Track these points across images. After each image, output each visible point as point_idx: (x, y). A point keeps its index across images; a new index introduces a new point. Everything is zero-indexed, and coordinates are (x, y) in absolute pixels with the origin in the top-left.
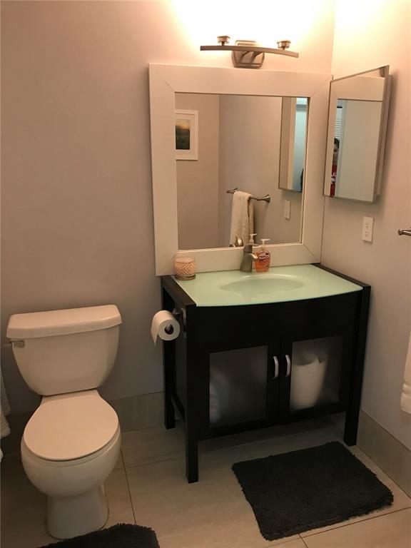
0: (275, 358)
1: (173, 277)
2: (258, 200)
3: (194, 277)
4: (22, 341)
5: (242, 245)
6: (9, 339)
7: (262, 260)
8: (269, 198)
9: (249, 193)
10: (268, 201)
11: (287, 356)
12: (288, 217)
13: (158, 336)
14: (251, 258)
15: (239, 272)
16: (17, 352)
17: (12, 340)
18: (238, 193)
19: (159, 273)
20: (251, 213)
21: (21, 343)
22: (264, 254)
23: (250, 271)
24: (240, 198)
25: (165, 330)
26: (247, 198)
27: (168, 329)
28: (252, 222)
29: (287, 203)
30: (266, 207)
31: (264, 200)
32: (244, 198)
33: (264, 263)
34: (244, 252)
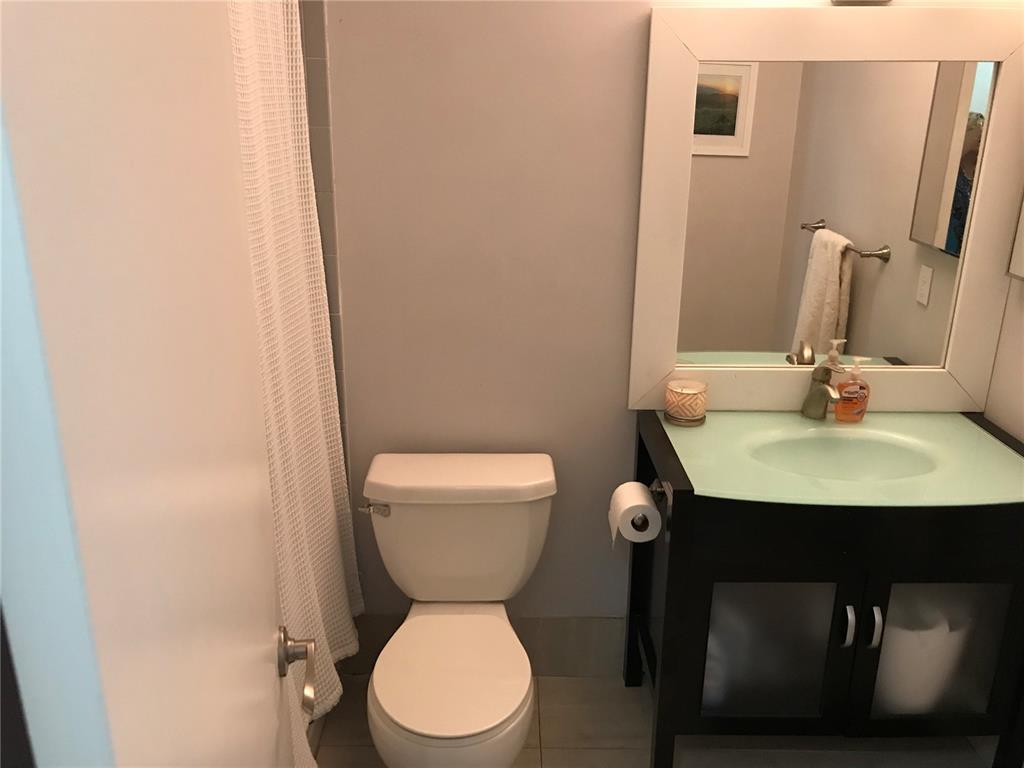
0: (850, 611)
1: (660, 416)
2: (863, 256)
3: (701, 421)
4: (387, 506)
5: (812, 362)
6: (368, 499)
7: (849, 400)
8: (889, 254)
9: (848, 238)
10: (885, 258)
11: (877, 611)
12: (925, 303)
13: (619, 533)
14: (826, 394)
15: (798, 418)
16: (377, 521)
17: (371, 502)
18: (823, 235)
19: (637, 402)
20: (847, 279)
21: (385, 509)
22: (857, 388)
23: (821, 418)
24: (826, 246)
25: (633, 523)
26: (840, 248)
27: (639, 523)
28: (846, 298)
29: (926, 272)
30: (881, 269)
31: (877, 256)
32: (834, 246)
33: (854, 406)
34: (814, 380)
